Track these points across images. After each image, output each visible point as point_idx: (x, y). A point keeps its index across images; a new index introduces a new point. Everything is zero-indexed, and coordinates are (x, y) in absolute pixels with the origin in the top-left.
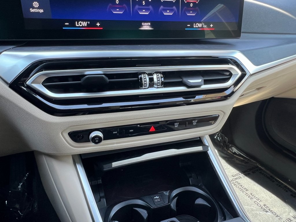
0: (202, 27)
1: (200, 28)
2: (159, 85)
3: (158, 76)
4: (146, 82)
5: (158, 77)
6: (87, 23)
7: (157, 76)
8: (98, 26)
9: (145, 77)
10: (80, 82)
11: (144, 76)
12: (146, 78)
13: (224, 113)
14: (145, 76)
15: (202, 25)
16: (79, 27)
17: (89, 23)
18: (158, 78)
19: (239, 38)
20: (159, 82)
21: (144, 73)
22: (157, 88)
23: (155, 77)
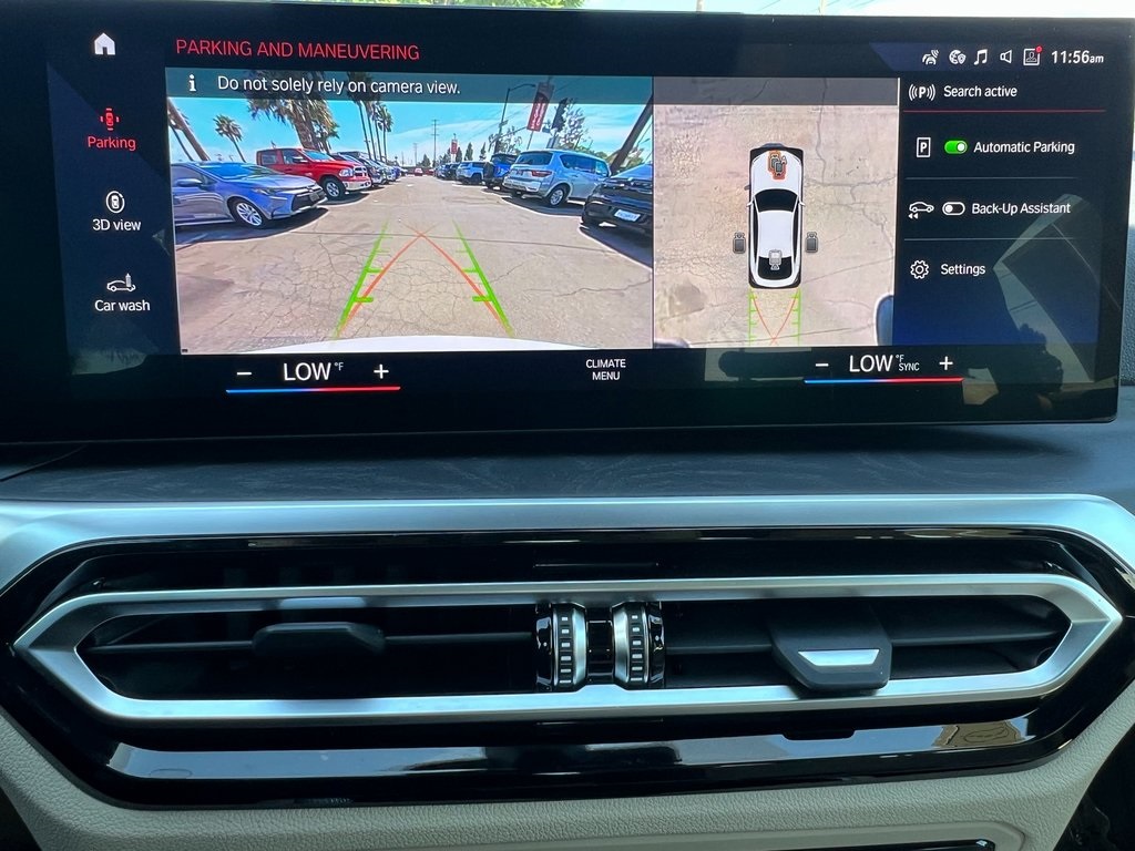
0: (895, 372)
1: (883, 374)
2: (640, 674)
3: (638, 623)
4: (569, 658)
5: (636, 630)
6: (332, 366)
7: (632, 624)
8: (382, 377)
9: (565, 631)
10: (250, 642)
11: (563, 626)
12: (570, 638)
13: (1024, 836)
14: (569, 625)
15: (896, 362)
16: (297, 384)
17: (340, 365)
18: (632, 637)
19: (1107, 419)
20: (640, 656)
21: (566, 609)
22: (630, 686)
23: (620, 627)
